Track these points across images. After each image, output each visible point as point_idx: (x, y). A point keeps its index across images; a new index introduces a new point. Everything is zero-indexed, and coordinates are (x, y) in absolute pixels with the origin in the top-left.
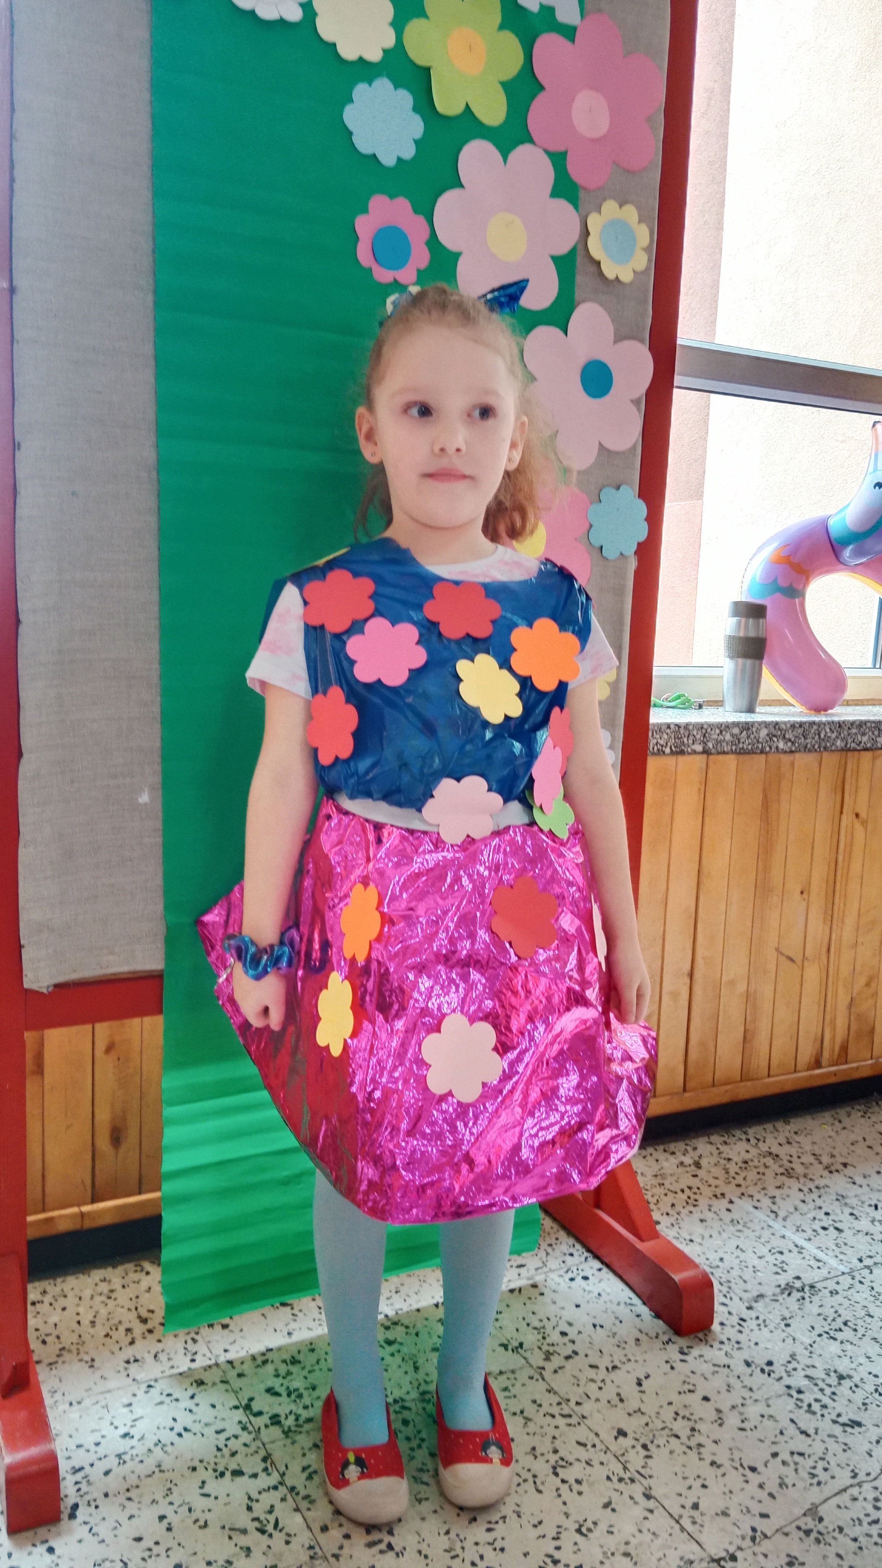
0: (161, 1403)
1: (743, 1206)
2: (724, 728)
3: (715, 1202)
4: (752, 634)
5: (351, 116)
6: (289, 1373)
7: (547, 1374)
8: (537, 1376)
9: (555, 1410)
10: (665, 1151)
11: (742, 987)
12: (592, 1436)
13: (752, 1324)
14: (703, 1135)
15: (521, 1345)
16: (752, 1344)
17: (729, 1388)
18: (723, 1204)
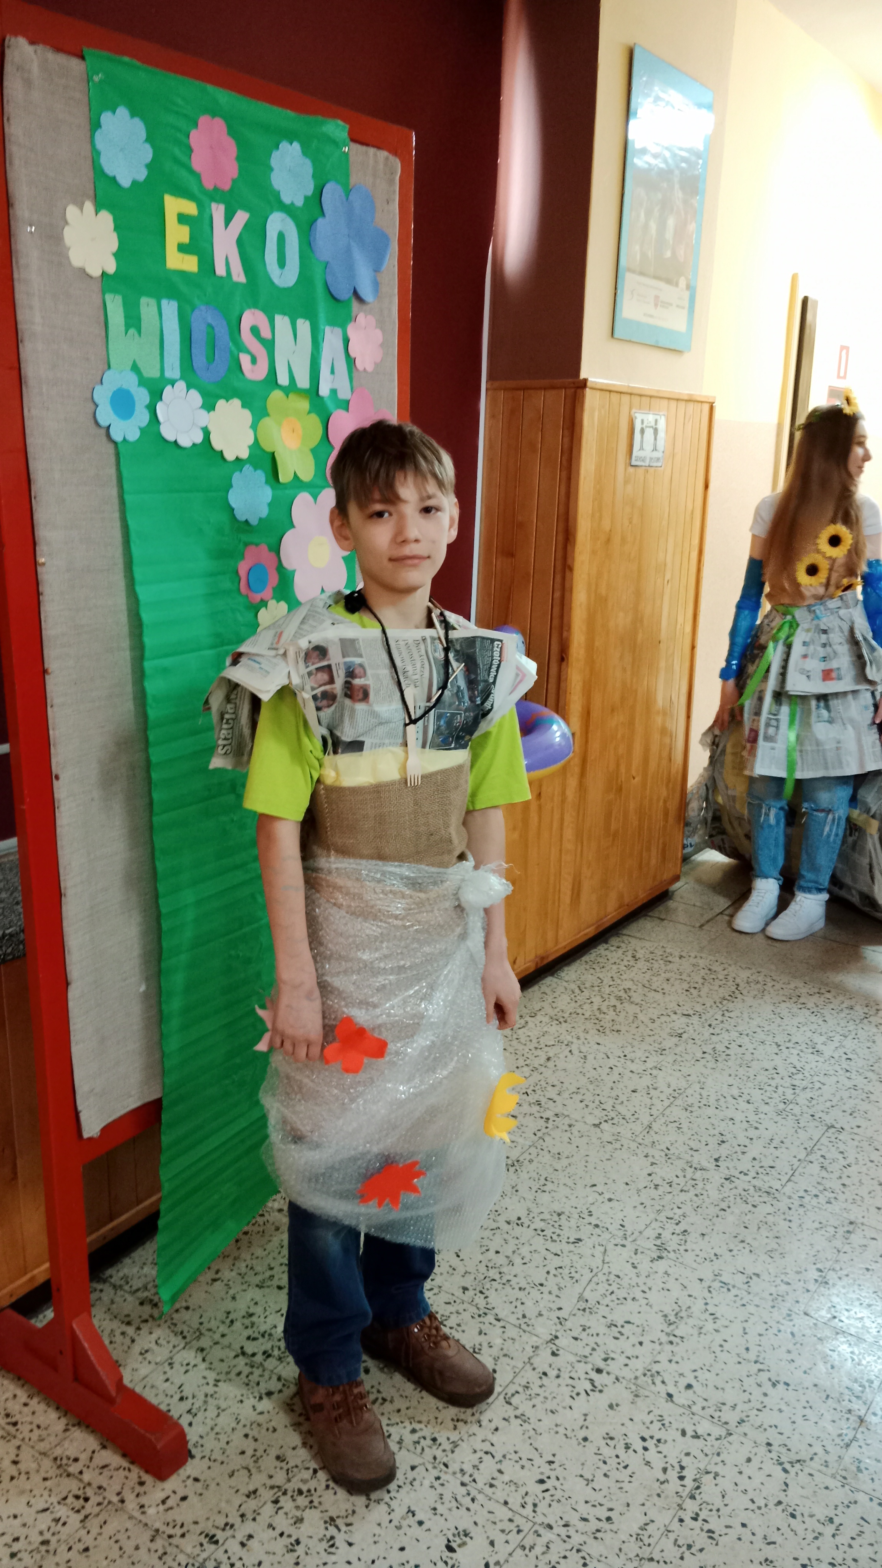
5: (232, 497)
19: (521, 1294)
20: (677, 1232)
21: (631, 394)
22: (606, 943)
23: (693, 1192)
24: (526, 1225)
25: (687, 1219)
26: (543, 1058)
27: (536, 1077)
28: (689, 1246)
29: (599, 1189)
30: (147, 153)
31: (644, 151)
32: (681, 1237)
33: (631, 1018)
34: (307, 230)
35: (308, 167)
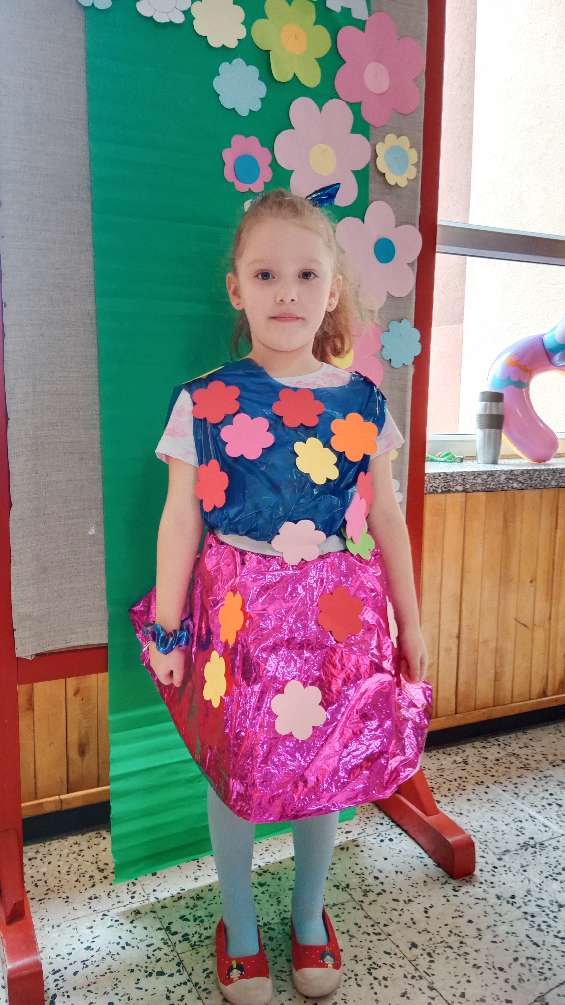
0: (112, 926)
1: (496, 789)
2: (476, 475)
3: (477, 787)
4: (494, 412)
5: (218, 84)
6: (195, 906)
7: (365, 905)
8: (358, 907)
9: (370, 930)
10: (444, 753)
11: (492, 644)
12: (395, 947)
13: (501, 870)
14: (469, 743)
15: (348, 885)
16: (501, 884)
17: (486, 914)
18: (482, 788)
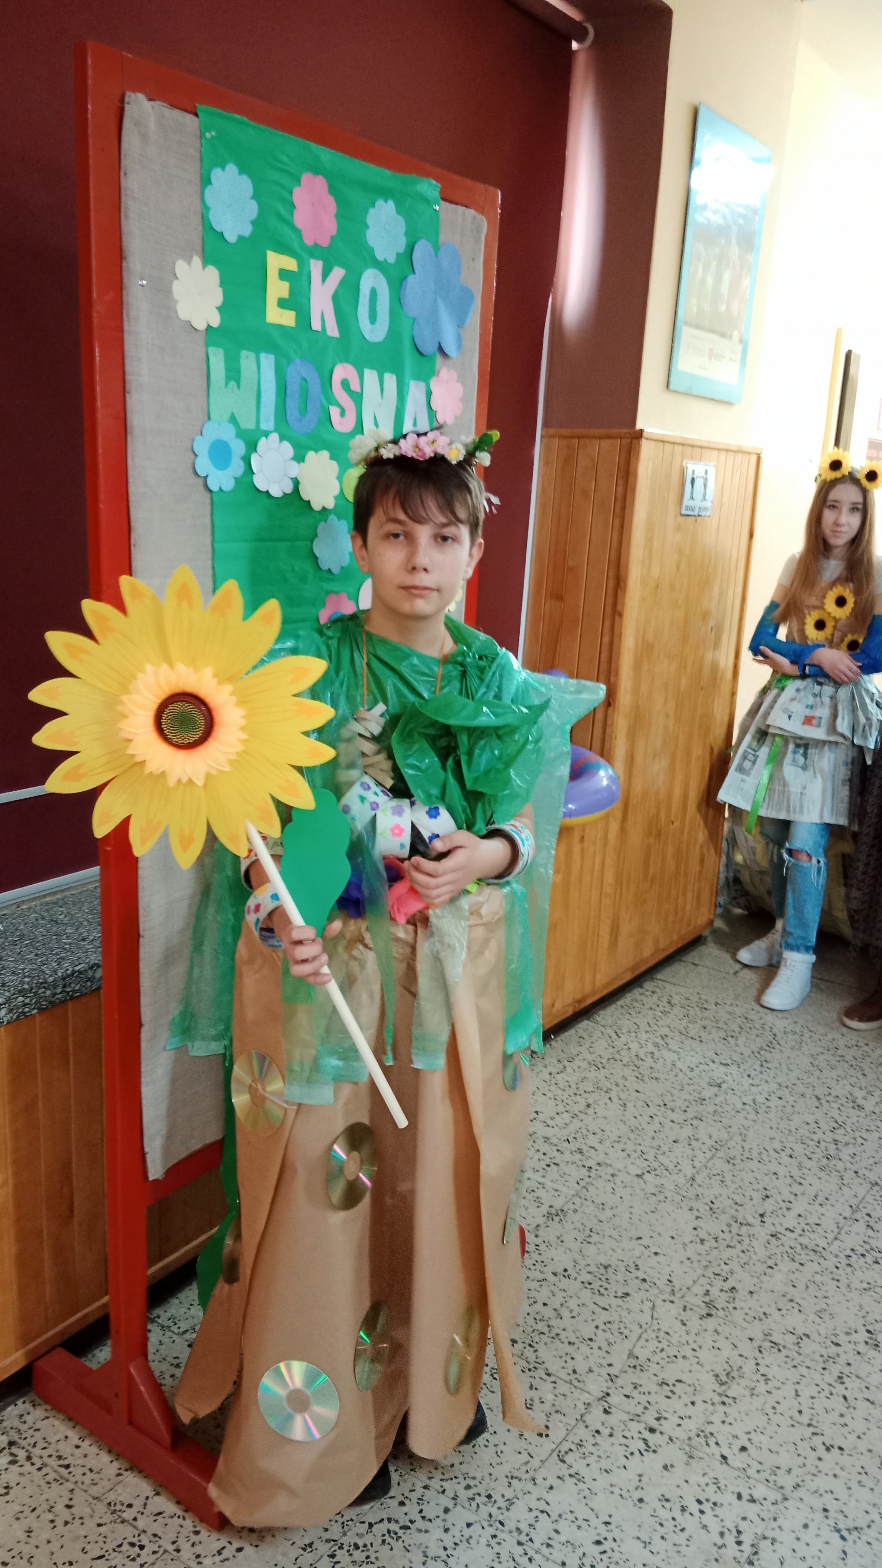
5: (317, 546)
17: (553, 1293)
19: (570, 1349)
20: (726, 1288)
21: (683, 445)
22: (641, 987)
23: (739, 1247)
24: (572, 1277)
25: (735, 1276)
26: (582, 1105)
27: (575, 1125)
28: (738, 1304)
29: (646, 1241)
30: (253, 209)
31: (704, 207)
32: (730, 1294)
33: (669, 1066)
34: (398, 285)
35: (400, 225)
